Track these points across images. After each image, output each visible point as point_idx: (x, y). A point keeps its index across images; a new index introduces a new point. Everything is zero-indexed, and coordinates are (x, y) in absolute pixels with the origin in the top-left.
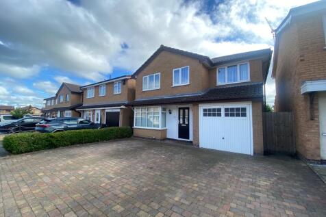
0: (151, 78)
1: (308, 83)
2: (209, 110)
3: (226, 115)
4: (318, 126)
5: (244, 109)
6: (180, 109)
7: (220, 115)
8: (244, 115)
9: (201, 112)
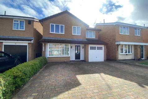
0: (57, 27)
2: (92, 47)
3: (97, 49)
4: (118, 52)
5: (102, 47)
6: (76, 46)
9: (89, 48)
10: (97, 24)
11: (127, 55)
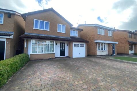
0: (42, 23)
2: (76, 44)
3: (80, 46)
10: (79, 24)
11: (103, 51)
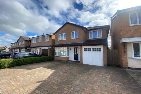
0: (62, 35)
1: (123, 39)
2: (87, 49)
3: (93, 51)
4: (127, 55)
5: (100, 49)
6: (74, 48)
7: (91, 51)
8: (100, 51)
9: (83, 50)
